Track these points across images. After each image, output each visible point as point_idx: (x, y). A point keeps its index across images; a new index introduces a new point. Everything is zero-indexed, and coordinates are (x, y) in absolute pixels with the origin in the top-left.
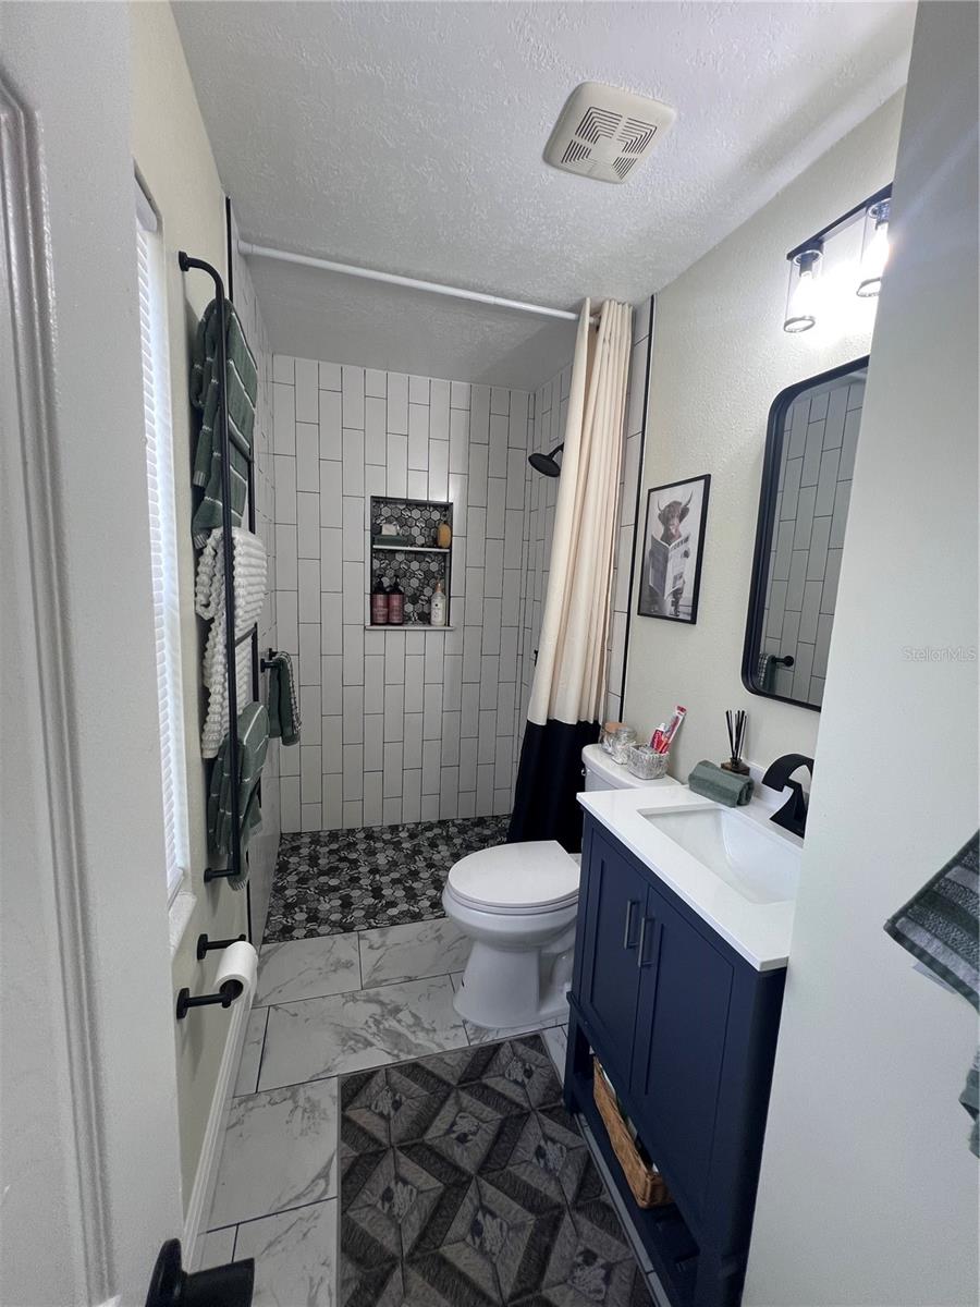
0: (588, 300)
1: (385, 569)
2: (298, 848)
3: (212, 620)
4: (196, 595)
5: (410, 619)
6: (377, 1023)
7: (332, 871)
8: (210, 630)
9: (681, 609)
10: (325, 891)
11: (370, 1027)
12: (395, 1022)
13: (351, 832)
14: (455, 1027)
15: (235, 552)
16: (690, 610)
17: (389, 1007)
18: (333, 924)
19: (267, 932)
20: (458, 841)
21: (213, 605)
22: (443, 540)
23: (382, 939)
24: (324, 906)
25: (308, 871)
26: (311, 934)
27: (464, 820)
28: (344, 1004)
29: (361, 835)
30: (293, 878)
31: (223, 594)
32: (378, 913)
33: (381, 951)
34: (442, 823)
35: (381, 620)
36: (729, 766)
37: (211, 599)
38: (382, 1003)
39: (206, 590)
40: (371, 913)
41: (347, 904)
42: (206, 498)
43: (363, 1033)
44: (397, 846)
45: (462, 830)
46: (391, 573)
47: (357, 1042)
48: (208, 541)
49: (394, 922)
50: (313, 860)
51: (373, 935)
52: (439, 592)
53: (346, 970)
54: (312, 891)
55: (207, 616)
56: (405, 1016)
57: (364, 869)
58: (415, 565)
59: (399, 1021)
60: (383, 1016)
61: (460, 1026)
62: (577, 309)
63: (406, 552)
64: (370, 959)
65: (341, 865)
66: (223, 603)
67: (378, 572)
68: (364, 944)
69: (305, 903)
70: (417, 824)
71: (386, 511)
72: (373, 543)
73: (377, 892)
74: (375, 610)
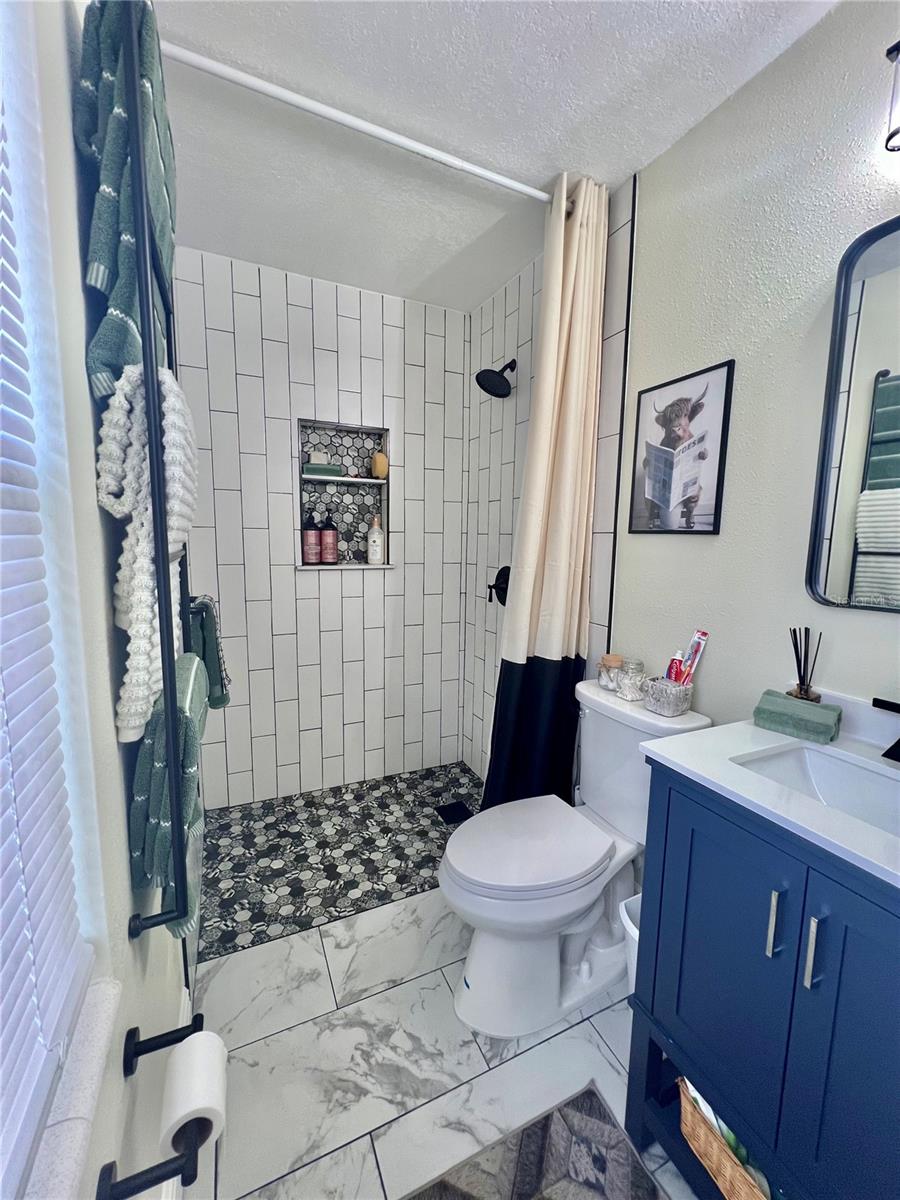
0: (565, 174)
1: (315, 503)
2: (228, 826)
3: (128, 519)
4: (98, 476)
5: (344, 558)
6: (366, 1056)
7: (273, 851)
8: (125, 535)
9: (695, 519)
10: (268, 877)
11: (358, 1064)
12: (388, 1050)
13: (288, 800)
14: (466, 1043)
15: (165, 406)
16: (711, 519)
17: (377, 1029)
18: (286, 920)
19: (203, 944)
20: (409, 798)
21: (128, 494)
22: (380, 469)
23: (350, 933)
24: (270, 898)
25: (244, 854)
26: (260, 939)
27: (410, 773)
28: (319, 1034)
29: (300, 803)
30: (226, 866)
31: (146, 476)
32: (337, 899)
33: (353, 948)
34: (389, 779)
35: (313, 559)
36: (795, 694)
37: (124, 483)
38: (365, 1025)
39: (116, 468)
40: (330, 900)
41: (297, 891)
42: (111, 310)
43: (351, 1076)
44: (343, 811)
45: (412, 785)
46: (321, 507)
47: (346, 1092)
48: (117, 384)
49: (359, 907)
50: (248, 839)
51: (338, 927)
52: (376, 527)
53: (312, 984)
54: (252, 880)
55: (119, 509)
56: (397, 1038)
57: (311, 844)
58: (348, 499)
59: (394, 1048)
60: (372, 1044)
61: (471, 1041)
62: (551, 187)
63: (339, 484)
64: (339, 961)
65: (283, 841)
66: (146, 490)
67: (307, 506)
68: (329, 942)
69: (245, 897)
70: (361, 783)
71: (314, 438)
72: (302, 472)
73: (331, 871)
74: (306, 548)
